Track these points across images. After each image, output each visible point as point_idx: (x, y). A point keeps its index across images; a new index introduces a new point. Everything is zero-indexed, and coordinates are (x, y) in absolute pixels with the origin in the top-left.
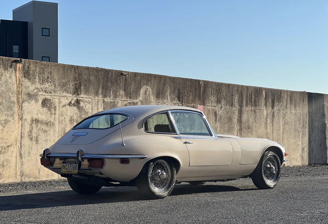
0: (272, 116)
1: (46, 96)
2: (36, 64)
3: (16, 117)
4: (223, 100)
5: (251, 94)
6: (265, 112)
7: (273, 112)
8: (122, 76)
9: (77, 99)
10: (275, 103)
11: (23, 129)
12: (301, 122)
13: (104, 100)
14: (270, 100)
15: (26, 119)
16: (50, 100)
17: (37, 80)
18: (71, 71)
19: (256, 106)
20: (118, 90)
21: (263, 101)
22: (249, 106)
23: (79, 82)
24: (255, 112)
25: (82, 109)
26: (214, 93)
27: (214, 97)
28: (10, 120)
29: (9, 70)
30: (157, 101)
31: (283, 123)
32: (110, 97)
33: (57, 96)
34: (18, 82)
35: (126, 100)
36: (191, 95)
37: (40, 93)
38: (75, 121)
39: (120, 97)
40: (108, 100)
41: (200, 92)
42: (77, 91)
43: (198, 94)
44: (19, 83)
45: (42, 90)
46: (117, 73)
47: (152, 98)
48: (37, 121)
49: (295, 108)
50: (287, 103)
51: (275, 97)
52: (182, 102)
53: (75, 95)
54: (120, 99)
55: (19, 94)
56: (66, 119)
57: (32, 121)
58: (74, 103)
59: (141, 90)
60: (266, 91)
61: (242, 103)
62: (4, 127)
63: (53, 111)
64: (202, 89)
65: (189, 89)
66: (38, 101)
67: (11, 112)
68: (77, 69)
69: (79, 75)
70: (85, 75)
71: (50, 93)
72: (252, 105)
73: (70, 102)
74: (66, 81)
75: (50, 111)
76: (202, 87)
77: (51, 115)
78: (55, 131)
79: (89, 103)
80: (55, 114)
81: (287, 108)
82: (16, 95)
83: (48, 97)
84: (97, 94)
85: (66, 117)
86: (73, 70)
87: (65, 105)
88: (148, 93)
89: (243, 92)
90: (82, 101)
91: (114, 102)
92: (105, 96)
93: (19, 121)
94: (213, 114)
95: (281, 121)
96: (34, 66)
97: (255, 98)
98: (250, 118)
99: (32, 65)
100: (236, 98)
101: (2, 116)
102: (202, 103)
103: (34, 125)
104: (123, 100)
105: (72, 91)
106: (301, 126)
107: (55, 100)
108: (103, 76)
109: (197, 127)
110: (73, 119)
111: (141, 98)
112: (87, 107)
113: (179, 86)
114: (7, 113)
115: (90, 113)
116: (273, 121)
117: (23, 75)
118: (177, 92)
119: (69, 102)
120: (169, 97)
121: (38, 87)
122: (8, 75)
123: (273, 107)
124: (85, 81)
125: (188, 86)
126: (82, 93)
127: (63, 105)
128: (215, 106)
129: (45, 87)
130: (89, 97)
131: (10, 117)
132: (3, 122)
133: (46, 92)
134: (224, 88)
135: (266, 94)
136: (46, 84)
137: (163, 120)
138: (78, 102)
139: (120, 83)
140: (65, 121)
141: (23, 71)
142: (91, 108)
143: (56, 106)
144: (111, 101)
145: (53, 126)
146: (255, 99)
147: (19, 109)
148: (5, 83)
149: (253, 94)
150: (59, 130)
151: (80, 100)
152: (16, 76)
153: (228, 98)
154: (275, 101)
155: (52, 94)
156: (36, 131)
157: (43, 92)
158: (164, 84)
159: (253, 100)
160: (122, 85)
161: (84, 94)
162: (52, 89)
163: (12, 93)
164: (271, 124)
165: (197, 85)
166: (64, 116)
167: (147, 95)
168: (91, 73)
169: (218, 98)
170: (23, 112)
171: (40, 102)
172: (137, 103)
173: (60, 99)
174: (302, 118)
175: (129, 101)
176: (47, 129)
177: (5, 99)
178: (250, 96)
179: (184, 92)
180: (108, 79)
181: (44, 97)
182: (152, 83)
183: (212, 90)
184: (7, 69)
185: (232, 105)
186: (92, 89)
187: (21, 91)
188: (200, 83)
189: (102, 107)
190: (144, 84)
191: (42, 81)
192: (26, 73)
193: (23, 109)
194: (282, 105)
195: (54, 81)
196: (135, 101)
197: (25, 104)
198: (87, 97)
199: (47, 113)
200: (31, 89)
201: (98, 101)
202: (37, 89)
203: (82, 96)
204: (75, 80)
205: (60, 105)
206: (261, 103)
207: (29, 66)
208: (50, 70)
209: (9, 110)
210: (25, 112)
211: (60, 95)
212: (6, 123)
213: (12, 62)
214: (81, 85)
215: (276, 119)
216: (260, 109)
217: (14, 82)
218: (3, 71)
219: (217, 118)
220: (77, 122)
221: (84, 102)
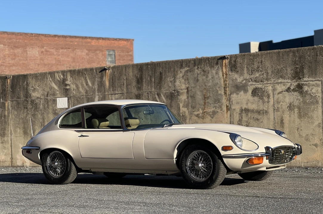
1: (257, 86)
2: (244, 57)
3: (225, 108)
9: (299, 84)
11: (232, 119)
15: (234, 109)
16: (261, 88)
17: (245, 71)
18: (288, 55)
23: (300, 65)
25: (306, 94)
28: (218, 112)
29: (215, 67)
33: (270, 84)
34: (224, 76)
37: (249, 84)
38: (296, 107)
42: (298, 75)
44: (226, 77)
45: (252, 80)
48: (247, 111)
53: (294, 80)
55: (226, 88)
56: (283, 106)
57: (242, 110)
58: (294, 89)
62: (212, 118)
63: (266, 99)
66: (248, 91)
67: (218, 104)
69: (300, 58)
70: (310, 57)
71: (261, 81)
73: (289, 88)
74: (282, 66)
75: (262, 99)
77: (264, 103)
78: (269, 119)
79: (318, 86)
80: (268, 102)
82: (223, 89)
83: (260, 86)
85: (283, 104)
86: (291, 54)
87: (282, 92)
90: (306, 85)
93: (227, 112)
96: (242, 58)
99: (239, 58)
101: (210, 108)
103: (244, 115)
105: (290, 76)
107: (268, 88)
110: (293, 105)
112: (314, 91)
114: (215, 105)
115: (319, 96)
117: (230, 70)
119: (287, 88)
121: (247, 78)
122: (214, 72)
124: (311, 63)
126: (306, 77)
127: (278, 92)
129: (255, 77)
131: (217, 109)
132: (211, 113)
133: (257, 82)
136: (256, 73)
138: (300, 87)
140: (282, 108)
141: (229, 65)
142: (321, 91)
143: (269, 94)
145: (267, 113)
147: (227, 101)
148: (212, 79)
150: (274, 118)
151: (303, 84)
152: (223, 71)
155: (264, 83)
156: (246, 120)
157: (253, 82)
161: (308, 78)
162: (264, 77)
163: (219, 87)
166: (281, 103)
168: (318, 53)
170: (231, 103)
171: (250, 92)
173: (275, 86)
176: (259, 117)
177: (212, 93)
181: (254, 86)
184: (213, 67)
187: (228, 84)
191: (252, 71)
192: (232, 67)
193: (231, 100)
195: (266, 69)
197: (233, 96)
198: (313, 80)
199: (259, 101)
200: (239, 81)
202: (246, 79)
204: (295, 63)
205: (275, 92)
207: (236, 60)
208: (260, 60)
209: (216, 102)
210: (233, 103)
211: (275, 82)
212: (214, 114)
213: (218, 59)
217: (220, 77)
218: (209, 69)
220: (299, 108)
221: (309, 86)
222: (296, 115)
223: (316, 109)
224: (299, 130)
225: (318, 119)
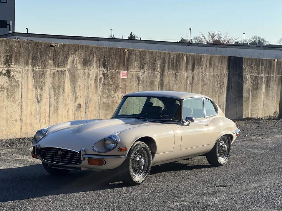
0: (192, 78)
4: (146, 66)
5: (173, 59)
6: (186, 75)
7: (193, 75)
8: (51, 47)
9: (8, 69)
10: (195, 67)
12: (219, 83)
13: (33, 69)
14: (191, 64)
18: (2, 44)
19: (177, 69)
20: (47, 60)
21: (184, 65)
22: (170, 70)
23: (10, 53)
24: (176, 75)
25: (13, 78)
26: (137, 59)
27: (137, 63)
30: (84, 68)
31: (202, 85)
32: (39, 66)
35: (54, 68)
36: (116, 62)
38: (5, 89)
39: (49, 66)
40: (38, 69)
41: (125, 59)
42: (7, 62)
43: (122, 61)
46: (47, 45)
47: (79, 66)
49: (214, 70)
50: (206, 67)
51: (196, 61)
52: (107, 69)
53: (5, 66)
54: (48, 68)
58: (5, 73)
59: (69, 59)
60: (187, 56)
61: (164, 67)
64: (126, 57)
65: (114, 57)
68: (8, 42)
69: (10, 47)
70: (16, 48)
72: (173, 69)
73: (1, 72)
76: (126, 54)
79: (19, 72)
81: (206, 71)
84: (27, 64)
86: (4, 43)
88: (75, 62)
89: (165, 58)
90: (12, 70)
91: (43, 71)
92: (34, 66)
94: (136, 79)
95: (200, 83)
97: (177, 62)
98: (171, 81)
100: (159, 63)
102: (126, 69)
104: (51, 69)
105: (3, 62)
106: (218, 87)
108: (33, 47)
109: (120, 90)
110: (4, 87)
111: (68, 67)
112: (17, 76)
113: (105, 54)
115: (20, 81)
116: (192, 83)
118: (102, 60)
120: (94, 65)
123: (193, 70)
124: (16, 53)
125: (113, 54)
126: (13, 64)
128: (138, 71)
130: (19, 67)
134: (147, 55)
135: (187, 59)
137: (90, 85)
138: (8, 72)
139: (49, 53)
142: (21, 77)
144: (40, 70)
146: (176, 64)
149: (174, 59)
151: (10, 70)
153: (151, 64)
154: (196, 64)
158: (91, 53)
159: (174, 65)
160: (51, 55)
164: (191, 86)
165: (122, 53)
167: (75, 63)
168: (21, 46)
169: (141, 64)
172: (64, 71)
174: (219, 79)
175: (57, 70)
178: (171, 61)
179: (109, 59)
180: (37, 50)
182: (80, 52)
183: (135, 57)
185: (154, 69)
186: (22, 60)
188: (125, 51)
189: (31, 75)
190: (72, 54)
194: (201, 68)
196: (63, 69)
198: (17, 67)
201: (28, 70)
203: (13, 67)
204: (6, 51)
206: (182, 67)
214: (11, 56)
215: (195, 81)
216: (181, 73)
219: (139, 82)
220: (8, 90)
221: (14, 72)
222: (5, 95)
223: (17, 91)
224: (7, 108)
225: (19, 99)
